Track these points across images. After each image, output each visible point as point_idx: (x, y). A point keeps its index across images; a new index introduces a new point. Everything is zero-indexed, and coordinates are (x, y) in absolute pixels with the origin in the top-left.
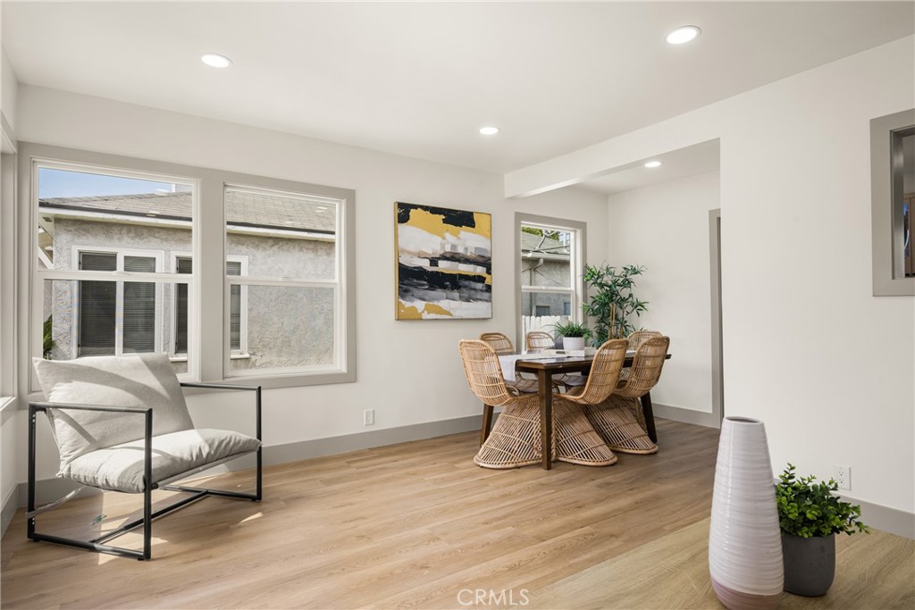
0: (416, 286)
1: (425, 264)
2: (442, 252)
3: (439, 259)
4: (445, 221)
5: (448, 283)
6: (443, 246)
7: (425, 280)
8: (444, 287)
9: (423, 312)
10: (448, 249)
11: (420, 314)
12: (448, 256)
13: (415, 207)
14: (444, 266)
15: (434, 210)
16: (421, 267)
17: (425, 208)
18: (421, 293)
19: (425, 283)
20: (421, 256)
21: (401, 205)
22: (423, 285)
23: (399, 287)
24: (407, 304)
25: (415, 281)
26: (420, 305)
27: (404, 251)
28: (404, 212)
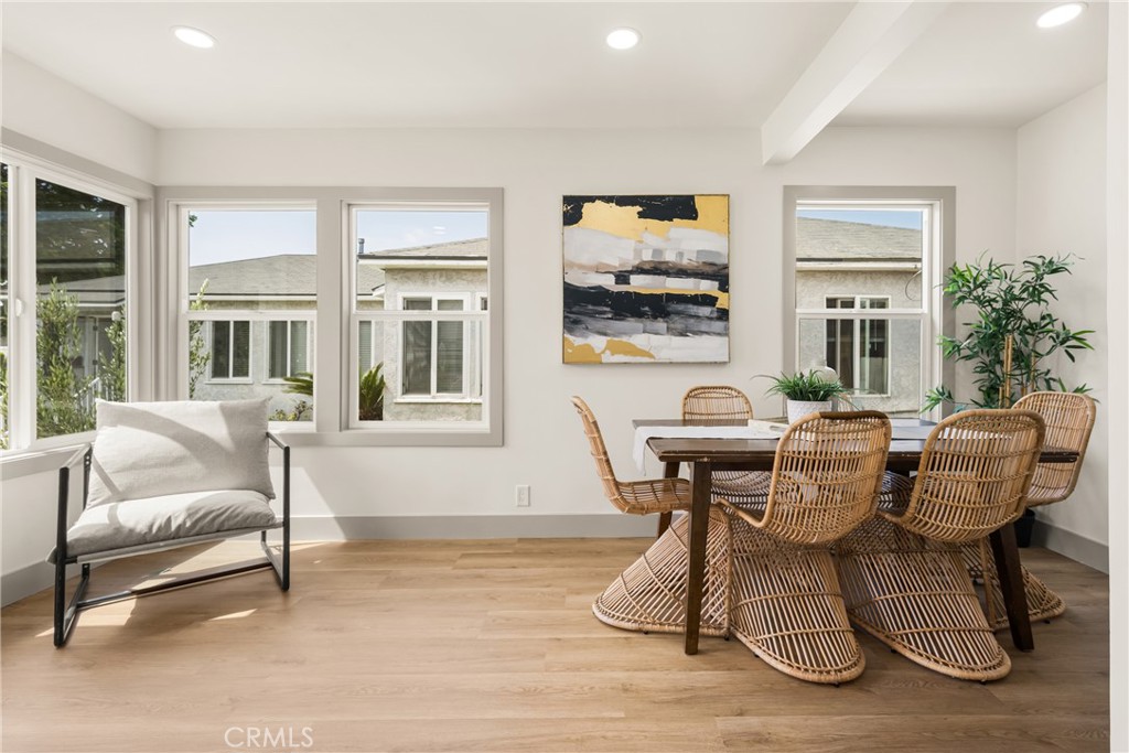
0: (592, 315)
1: (608, 282)
2: (636, 262)
3: (631, 272)
4: (641, 215)
5: (647, 309)
6: (638, 252)
7: (607, 306)
8: (640, 315)
9: (603, 352)
10: (647, 256)
11: (599, 355)
12: (647, 267)
13: (592, 199)
14: (639, 284)
15: (623, 201)
16: (600, 287)
17: (608, 199)
18: (600, 324)
19: (608, 309)
20: (600, 270)
21: (567, 200)
22: (605, 313)
23: (565, 317)
24: (576, 341)
25: (590, 307)
26: (598, 342)
27: (572, 265)
28: (573, 210)
